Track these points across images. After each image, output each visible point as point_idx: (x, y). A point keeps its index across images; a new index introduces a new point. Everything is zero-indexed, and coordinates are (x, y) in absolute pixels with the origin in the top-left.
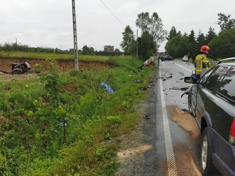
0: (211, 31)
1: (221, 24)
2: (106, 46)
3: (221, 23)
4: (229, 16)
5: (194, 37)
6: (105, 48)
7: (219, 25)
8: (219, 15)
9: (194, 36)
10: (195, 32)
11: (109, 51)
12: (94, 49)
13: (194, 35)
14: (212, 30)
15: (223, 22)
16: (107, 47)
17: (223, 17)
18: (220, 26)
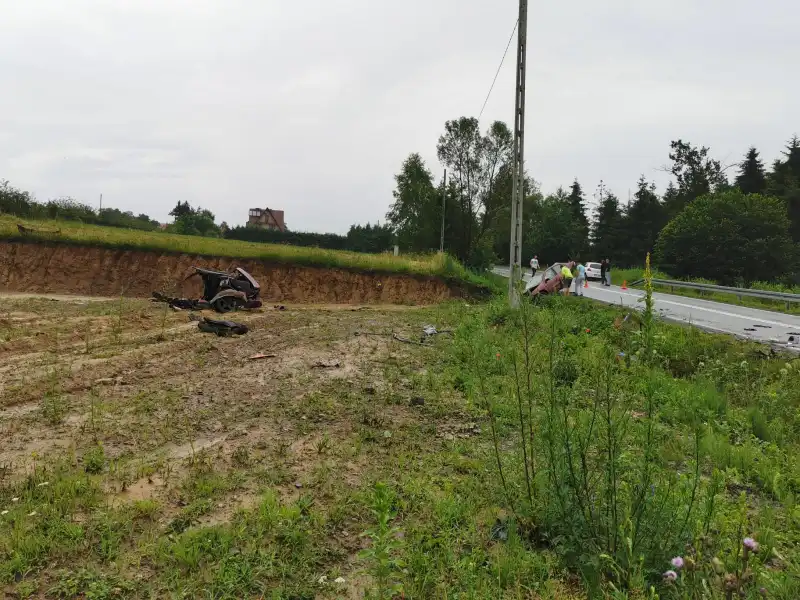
0: (642, 190)
1: (679, 173)
2: (258, 210)
3: (679, 169)
4: (704, 152)
5: (581, 203)
6: (251, 217)
7: (673, 175)
8: (674, 145)
9: (581, 199)
10: (583, 189)
11: (266, 227)
12: (213, 218)
13: (582, 196)
14: (648, 188)
15: (685, 168)
16: (259, 214)
17: (684, 153)
18: (676, 177)
